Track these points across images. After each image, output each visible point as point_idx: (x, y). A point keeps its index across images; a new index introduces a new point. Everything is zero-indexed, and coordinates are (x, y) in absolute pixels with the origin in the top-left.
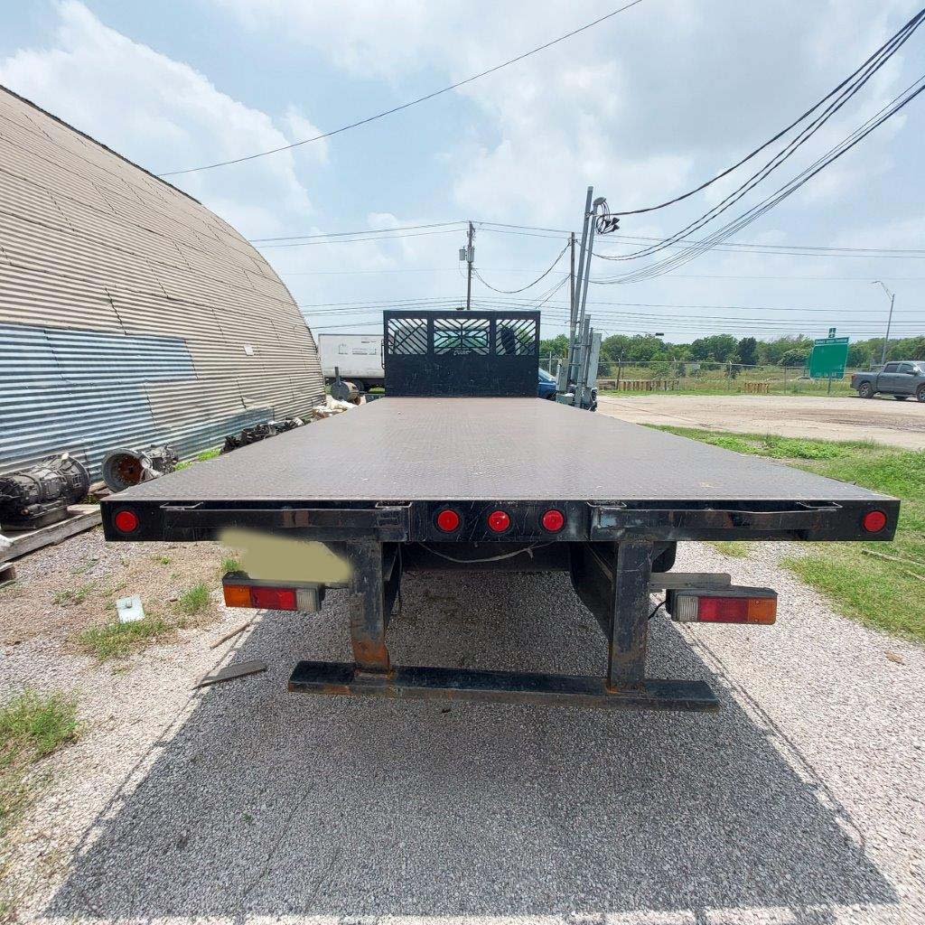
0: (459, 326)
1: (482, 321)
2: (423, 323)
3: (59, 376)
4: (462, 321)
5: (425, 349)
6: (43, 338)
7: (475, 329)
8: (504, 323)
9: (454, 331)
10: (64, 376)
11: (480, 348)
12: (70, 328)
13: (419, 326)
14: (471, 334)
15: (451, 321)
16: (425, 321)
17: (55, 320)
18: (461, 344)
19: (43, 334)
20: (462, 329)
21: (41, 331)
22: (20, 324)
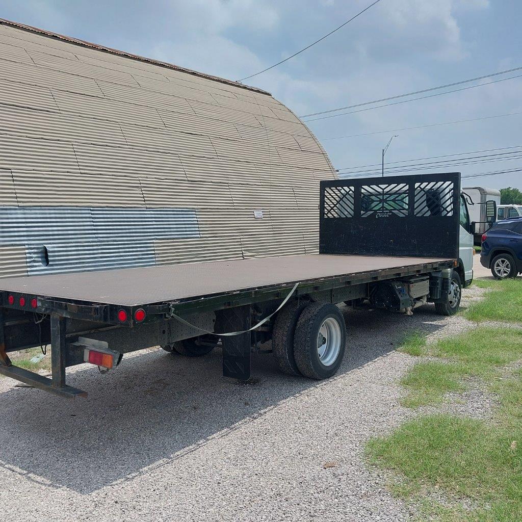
0: (380, 190)
1: (402, 185)
2: (351, 190)
3: (94, 236)
4: (383, 186)
5: (352, 213)
6: (89, 213)
7: (396, 193)
8: (422, 186)
9: (376, 196)
10: (96, 235)
11: (399, 210)
12: (107, 207)
13: (348, 193)
14: (392, 198)
15: (374, 187)
16: (352, 188)
17: (99, 203)
18: (383, 207)
19: (90, 212)
20: (383, 194)
21: (88, 210)
22: (77, 206)
